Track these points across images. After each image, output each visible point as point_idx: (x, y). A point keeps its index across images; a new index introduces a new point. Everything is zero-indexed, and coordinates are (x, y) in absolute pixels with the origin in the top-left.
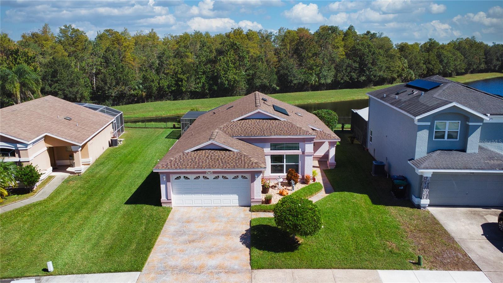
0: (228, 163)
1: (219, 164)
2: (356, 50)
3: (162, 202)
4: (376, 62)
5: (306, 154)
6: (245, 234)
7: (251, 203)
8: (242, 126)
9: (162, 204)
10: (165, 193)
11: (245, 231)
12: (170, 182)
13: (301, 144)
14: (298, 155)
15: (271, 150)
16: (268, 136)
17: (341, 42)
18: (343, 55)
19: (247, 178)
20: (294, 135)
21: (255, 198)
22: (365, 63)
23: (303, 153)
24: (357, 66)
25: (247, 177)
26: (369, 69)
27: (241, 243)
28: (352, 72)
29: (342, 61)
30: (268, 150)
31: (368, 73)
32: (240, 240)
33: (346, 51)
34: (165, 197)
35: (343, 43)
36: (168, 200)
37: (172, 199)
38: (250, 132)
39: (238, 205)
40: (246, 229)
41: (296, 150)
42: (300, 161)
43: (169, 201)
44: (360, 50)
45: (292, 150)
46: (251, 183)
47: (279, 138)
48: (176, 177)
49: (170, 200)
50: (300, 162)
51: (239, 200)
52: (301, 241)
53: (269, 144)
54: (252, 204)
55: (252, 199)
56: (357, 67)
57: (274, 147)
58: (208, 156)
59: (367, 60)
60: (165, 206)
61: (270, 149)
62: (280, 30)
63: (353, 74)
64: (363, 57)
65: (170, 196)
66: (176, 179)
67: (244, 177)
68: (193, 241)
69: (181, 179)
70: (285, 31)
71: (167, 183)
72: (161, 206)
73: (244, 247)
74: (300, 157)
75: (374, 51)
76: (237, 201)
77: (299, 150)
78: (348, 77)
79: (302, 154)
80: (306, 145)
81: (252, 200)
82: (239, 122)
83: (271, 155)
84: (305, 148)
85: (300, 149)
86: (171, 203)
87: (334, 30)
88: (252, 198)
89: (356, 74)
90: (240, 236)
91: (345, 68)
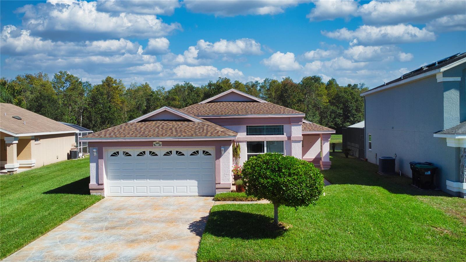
0: (185, 132)
1: (172, 133)
2: (339, 97)
3: (90, 188)
4: (360, 109)
5: (292, 139)
6: (200, 221)
7: (217, 190)
8: (211, 107)
9: (91, 191)
10: (95, 175)
11: (201, 218)
12: (103, 159)
13: (286, 127)
14: (283, 141)
15: (247, 135)
16: (243, 115)
17: (324, 91)
18: (327, 103)
19: (210, 154)
20: (276, 114)
21: (221, 183)
22: (349, 110)
23: (289, 138)
24: (341, 111)
25: (210, 152)
26: (354, 115)
27: (189, 230)
28: (336, 118)
29: (326, 108)
30: (242, 136)
31: (352, 119)
32: (189, 228)
33: (329, 99)
34: (95, 181)
35: (326, 91)
36: (99, 184)
37: (104, 183)
38: (221, 112)
39: (197, 194)
40: (203, 216)
41: (280, 134)
42: (286, 149)
43: (100, 187)
44: (343, 97)
45: (275, 134)
46: (216, 160)
47: (257, 117)
48: (112, 153)
49: (102, 184)
50: (285, 151)
51: (198, 187)
52: (289, 227)
53: (244, 127)
54: (218, 192)
55: (216, 184)
56: (341, 113)
57: (251, 131)
58: (159, 126)
59: (351, 106)
60: (95, 194)
61: (246, 133)
62: (265, 81)
63: (337, 119)
64: (347, 104)
65: (102, 179)
66: (112, 155)
67: (206, 153)
68: (113, 228)
69: (119, 156)
70: (270, 82)
71: (99, 160)
72: (89, 194)
73: (193, 235)
74: (286, 143)
75: (357, 98)
76: (196, 189)
77: (283, 134)
78: (333, 122)
79: (288, 140)
80: (293, 127)
81: (218, 186)
82: (208, 104)
83: (248, 142)
84: (291, 131)
85: (285, 134)
86: (102, 189)
87: (316, 79)
88: (217, 182)
89: (341, 120)
90: (191, 224)
91: (329, 114)
